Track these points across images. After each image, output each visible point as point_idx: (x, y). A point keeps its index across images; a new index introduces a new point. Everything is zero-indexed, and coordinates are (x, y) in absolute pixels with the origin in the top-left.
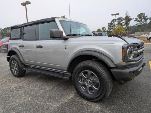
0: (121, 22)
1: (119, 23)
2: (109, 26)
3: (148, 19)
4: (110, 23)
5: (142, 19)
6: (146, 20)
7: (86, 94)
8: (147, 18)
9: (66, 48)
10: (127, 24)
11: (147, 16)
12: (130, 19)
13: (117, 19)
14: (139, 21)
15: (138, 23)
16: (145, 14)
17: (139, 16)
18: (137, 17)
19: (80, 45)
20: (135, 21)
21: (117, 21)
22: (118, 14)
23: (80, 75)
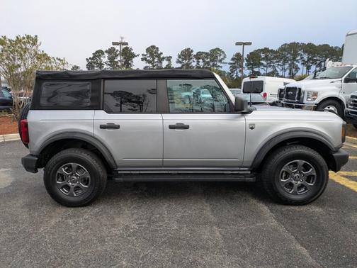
0: (116, 60)
1: (112, 60)
2: (90, 65)
3: (163, 58)
4: (90, 58)
5: (154, 59)
6: (161, 60)
8: (162, 56)
9: (252, 128)
10: (127, 64)
11: (161, 53)
12: (133, 56)
13: (106, 52)
14: (149, 62)
15: (148, 65)
16: (158, 48)
17: (148, 50)
18: (145, 53)
20: (143, 59)
21: (106, 55)
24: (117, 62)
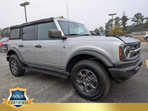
1: (116, 23)
2: (107, 26)
3: (144, 19)
4: (107, 23)
5: (138, 19)
6: (142, 20)
7: (84, 93)
9: (64, 48)
10: (124, 24)
11: (143, 16)
12: (127, 19)
13: (114, 19)
14: (135, 21)
15: (135, 23)
16: (141, 14)
17: (135, 16)
19: (78, 45)
20: (132, 21)
21: (114, 21)
22: (115, 14)
23: (78, 74)
24: (119, 23)
